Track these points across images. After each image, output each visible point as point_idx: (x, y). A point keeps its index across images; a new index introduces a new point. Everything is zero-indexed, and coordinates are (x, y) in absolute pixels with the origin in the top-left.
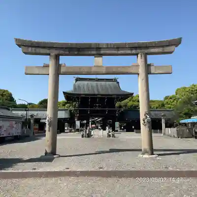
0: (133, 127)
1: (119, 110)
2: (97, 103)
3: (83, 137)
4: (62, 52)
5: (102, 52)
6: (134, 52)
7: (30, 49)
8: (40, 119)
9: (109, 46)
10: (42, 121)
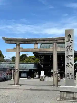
4: (21, 42)
5: (38, 42)
6: (51, 42)
7: (8, 42)
9: (40, 40)
10: (20, 71)
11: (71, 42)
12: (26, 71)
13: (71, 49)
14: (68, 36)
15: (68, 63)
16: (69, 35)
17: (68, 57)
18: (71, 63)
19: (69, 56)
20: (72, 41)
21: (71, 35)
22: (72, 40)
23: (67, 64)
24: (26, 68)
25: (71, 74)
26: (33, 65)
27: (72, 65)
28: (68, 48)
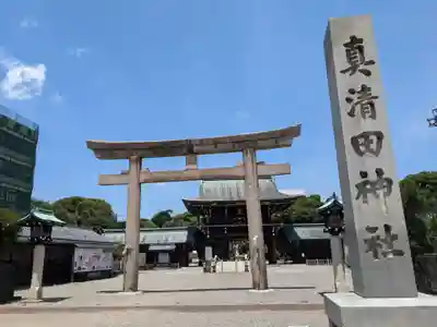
2: (240, 216)
3: (205, 270)
5: (196, 149)
8: (148, 245)
9: (204, 143)
10: (151, 248)
11: (368, 73)
12: (168, 247)
13: (372, 105)
14: (346, 45)
15: (364, 175)
16: (354, 39)
17: (361, 141)
18: (379, 172)
19: (365, 135)
20: (368, 68)
21: (361, 41)
22: (372, 62)
23: (361, 180)
24: (166, 240)
25: (387, 228)
26: (186, 233)
27: (390, 182)
28: (356, 101)
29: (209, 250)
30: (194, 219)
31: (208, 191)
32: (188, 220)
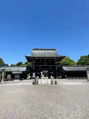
0: (66, 76)
1: (58, 66)
2: (45, 63)
10: (13, 73)
12: (19, 73)
24: (19, 70)
26: (26, 68)
29: (34, 74)
30: (29, 63)
31: (34, 53)
32: (27, 64)
